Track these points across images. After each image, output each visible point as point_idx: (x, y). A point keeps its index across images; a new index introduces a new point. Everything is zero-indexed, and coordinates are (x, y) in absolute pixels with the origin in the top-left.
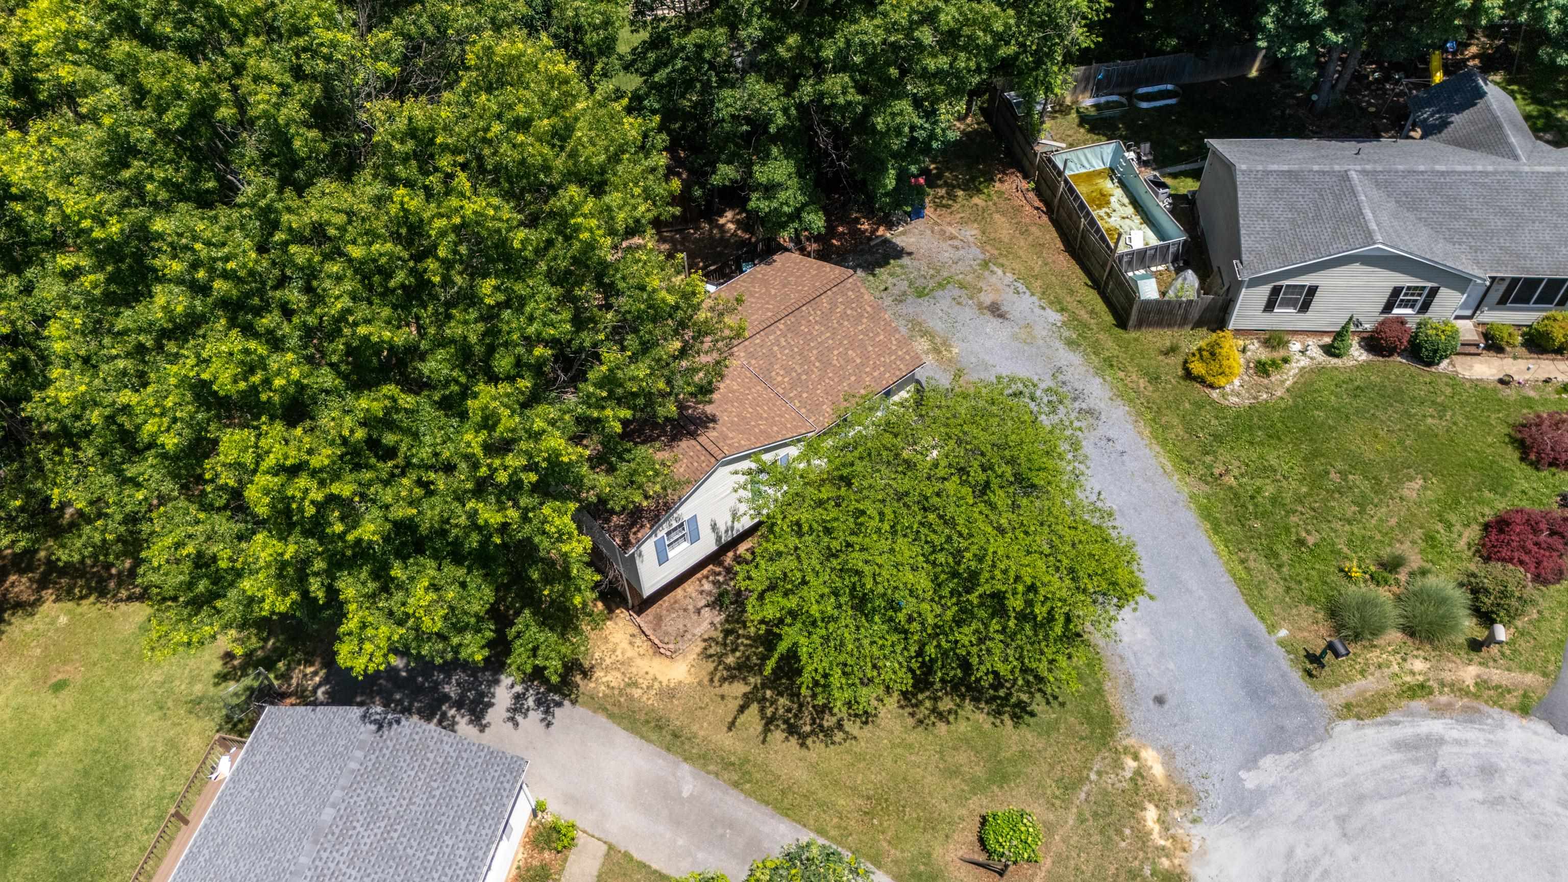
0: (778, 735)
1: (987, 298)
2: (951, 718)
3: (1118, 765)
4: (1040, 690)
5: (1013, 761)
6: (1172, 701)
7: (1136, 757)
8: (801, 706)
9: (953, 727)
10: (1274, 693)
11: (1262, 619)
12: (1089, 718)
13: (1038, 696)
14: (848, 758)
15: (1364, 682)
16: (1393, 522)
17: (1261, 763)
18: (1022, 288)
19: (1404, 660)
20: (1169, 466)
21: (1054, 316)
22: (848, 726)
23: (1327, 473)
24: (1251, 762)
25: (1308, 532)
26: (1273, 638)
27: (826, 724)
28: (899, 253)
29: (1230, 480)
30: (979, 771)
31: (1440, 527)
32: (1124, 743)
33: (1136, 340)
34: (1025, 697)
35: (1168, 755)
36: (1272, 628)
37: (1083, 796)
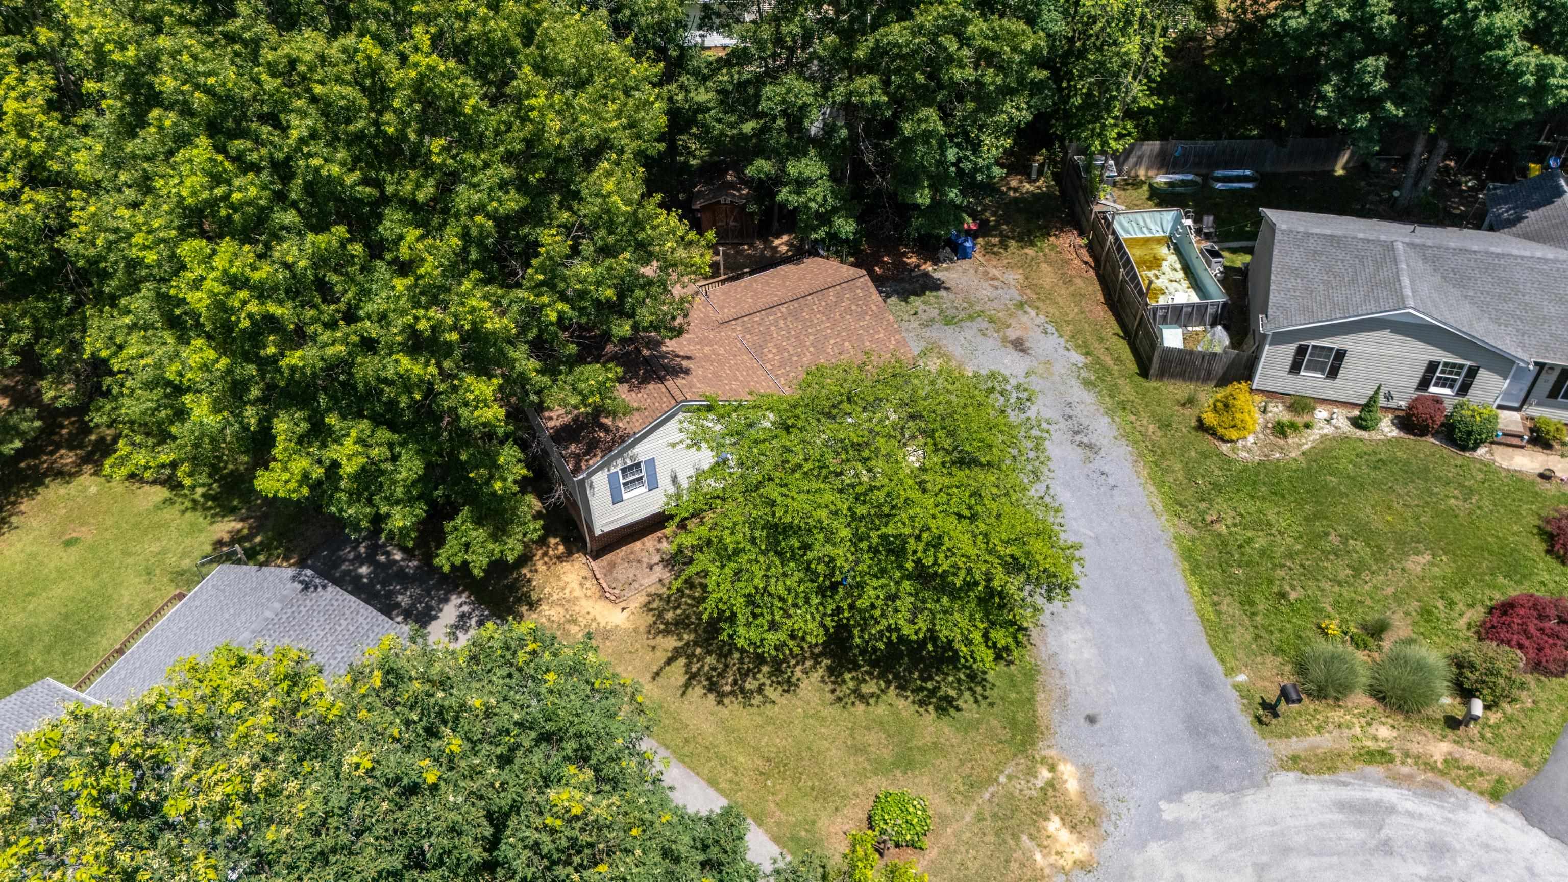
0: (698, 691)
1: (1012, 334)
2: (872, 701)
3: (1031, 773)
4: (970, 689)
5: (923, 751)
6: (1103, 723)
7: (1052, 768)
8: (726, 666)
9: (871, 709)
10: (1216, 732)
11: (1222, 661)
12: (1013, 723)
13: (967, 694)
14: (759, 720)
15: (1318, 738)
16: (1390, 591)
17: (1185, 797)
18: (1051, 328)
19: (1369, 724)
20: (1159, 507)
21: (1077, 357)
22: (769, 691)
23: (1327, 534)
24: (1175, 795)
25: (1293, 588)
26: (1229, 681)
27: (747, 686)
28: (936, 286)
29: (1221, 528)
30: (887, 754)
31: (1440, 604)
32: (1043, 753)
33: (1155, 389)
34: (952, 693)
35: (1087, 772)
36: (1230, 671)
37: (987, 796)
